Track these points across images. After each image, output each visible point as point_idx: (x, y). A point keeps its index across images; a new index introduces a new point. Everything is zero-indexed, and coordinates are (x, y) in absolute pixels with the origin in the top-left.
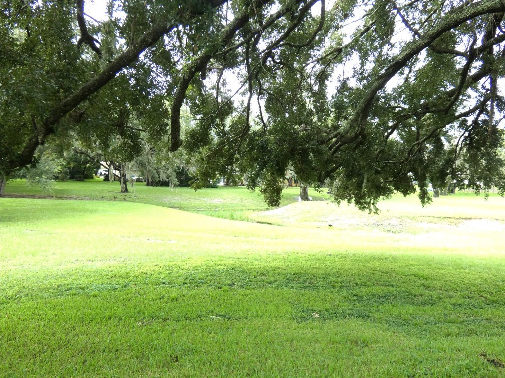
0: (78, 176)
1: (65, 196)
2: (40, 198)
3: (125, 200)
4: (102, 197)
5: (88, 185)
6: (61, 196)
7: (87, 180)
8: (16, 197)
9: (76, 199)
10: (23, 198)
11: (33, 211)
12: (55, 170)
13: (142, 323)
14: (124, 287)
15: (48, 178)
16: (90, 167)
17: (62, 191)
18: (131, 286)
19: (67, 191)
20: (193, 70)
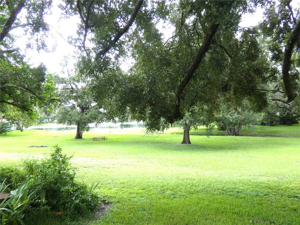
0: (288, 122)
1: (277, 135)
2: (262, 136)
6: (275, 135)
7: (294, 125)
8: (249, 136)
9: (284, 137)
10: (253, 136)
11: (252, 144)
12: (258, 120)
13: (253, 221)
14: (266, 195)
15: (253, 124)
16: (295, 116)
17: (275, 132)
18: (271, 195)
19: (278, 131)
20: (290, 42)
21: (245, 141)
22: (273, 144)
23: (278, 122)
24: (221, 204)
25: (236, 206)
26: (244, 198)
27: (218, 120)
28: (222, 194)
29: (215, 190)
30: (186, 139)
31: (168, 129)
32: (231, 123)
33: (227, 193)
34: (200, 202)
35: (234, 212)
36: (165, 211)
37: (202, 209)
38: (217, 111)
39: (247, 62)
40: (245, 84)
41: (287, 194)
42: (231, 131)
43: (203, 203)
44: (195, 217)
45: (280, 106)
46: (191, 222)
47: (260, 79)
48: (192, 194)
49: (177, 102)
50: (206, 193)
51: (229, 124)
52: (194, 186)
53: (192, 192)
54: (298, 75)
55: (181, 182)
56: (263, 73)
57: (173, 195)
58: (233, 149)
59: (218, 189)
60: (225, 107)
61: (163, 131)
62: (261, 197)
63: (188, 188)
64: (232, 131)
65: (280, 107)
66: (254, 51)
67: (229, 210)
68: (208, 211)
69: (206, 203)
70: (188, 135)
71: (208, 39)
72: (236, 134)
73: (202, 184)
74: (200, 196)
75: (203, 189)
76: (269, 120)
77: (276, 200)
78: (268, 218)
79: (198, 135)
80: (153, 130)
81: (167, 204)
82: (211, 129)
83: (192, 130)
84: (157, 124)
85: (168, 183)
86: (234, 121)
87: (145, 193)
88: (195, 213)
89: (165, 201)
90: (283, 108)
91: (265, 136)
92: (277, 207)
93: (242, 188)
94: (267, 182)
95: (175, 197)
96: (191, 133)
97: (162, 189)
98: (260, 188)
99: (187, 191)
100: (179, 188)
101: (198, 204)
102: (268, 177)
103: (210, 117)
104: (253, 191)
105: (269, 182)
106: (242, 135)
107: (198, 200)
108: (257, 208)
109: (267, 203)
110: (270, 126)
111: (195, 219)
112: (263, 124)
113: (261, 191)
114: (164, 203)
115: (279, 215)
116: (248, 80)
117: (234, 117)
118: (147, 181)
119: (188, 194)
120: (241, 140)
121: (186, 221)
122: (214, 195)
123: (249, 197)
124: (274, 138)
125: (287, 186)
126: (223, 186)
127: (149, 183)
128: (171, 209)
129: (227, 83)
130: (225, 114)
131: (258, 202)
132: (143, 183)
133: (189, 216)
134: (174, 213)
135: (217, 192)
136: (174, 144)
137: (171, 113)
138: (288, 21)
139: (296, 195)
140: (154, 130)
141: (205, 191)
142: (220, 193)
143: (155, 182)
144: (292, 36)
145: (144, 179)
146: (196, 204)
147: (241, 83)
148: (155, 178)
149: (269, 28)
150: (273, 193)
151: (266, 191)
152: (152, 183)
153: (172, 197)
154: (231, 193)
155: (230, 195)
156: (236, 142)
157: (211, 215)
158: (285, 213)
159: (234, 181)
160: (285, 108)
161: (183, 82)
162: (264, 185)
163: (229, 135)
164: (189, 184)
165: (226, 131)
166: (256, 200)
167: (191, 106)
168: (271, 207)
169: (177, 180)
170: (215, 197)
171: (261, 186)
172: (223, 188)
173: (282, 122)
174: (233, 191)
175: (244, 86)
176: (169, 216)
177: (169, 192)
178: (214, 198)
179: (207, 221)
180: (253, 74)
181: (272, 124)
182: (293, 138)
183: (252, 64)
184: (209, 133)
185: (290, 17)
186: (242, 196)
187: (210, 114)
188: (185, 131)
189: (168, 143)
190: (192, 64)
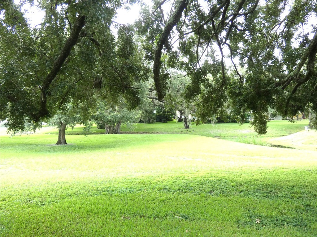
0: (164, 119)
1: (153, 132)
2: (140, 133)
3: (187, 133)
4: (174, 132)
5: (168, 125)
6: (151, 132)
7: (169, 122)
8: (128, 134)
9: (159, 133)
10: (132, 134)
11: (130, 141)
12: (136, 117)
13: (124, 218)
14: (139, 190)
15: (131, 122)
16: (170, 114)
17: (152, 129)
18: (143, 190)
19: (155, 129)
20: (160, 43)
21: (123, 139)
22: (149, 140)
23: (155, 120)
24: (94, 205)
25: (109, 205)
26: (117, 196)
27: (96, 118)
28: (96, 194)
29: (89, 192)
30: (62, 139)
31: (40, 128)
32: (109, 121)
33: (102, 193)
34: (72, 206)
35: (107, 212)
36: (28, 222)
37: (73, 213)
38: (93, 108)
39: (121, 59)
40: (119, 81)
41: (158, 187)
42: (110, 130)
43: (75, 206)
44: (64, 223)
45: (156, 104)
46: (59, 229)
47: (134, 77)
48: (64, 198)
49: (42, 98)
50: (80, 195)
51: (107, 122)
52: (66, 189)
53: (63, 197)
54: (168, 75)
55: (52, 187)
56: (136, 72)
57: (41, 202)
58: (112, 148)
59: (92, 190)
60: (104, 104)
61: (34, 131)
62: (134, 193)
63: (59, 193)
64: (112, 129)
65: (157, 106)
66: (130, 49)
67: (102, 210)
68: (79, 214)
69: (77, 206)
70: (64, 135)
71: (76, 30)
72: (116, 133)
73: (76, 187)
74: (73, 200)
75: (76, 191)
76: (147, 118)
77: (148, 194)
78: (139, 213)
79: (75, 134)
80: (16, 130)
81: (32, 213)
82: (89, 127)
83: (69, 129)
84: (21, 123)
85: (36, 190)
86: (112, 119)
87: (5, 205)
88: (65, 218)
89: (31, 210)
90: (159, 106)
91: (143, 133)
92: (147, 201)
93: (116, 186)
94: (141, 178)
95: (43, 205)
96: (67, 132)
97: (28, 197)
98: (134, 184)
99: (58, 196)
100: (48, 194)
101: (69, 208)
102: (143, 173)
103: (86, 115)
104: (127, 188)
105: (142, 177)
106: (121, 133)
107: (69, 204)
108: (129, 204)
109: (139, 198)
110: (147, 123)
111: (63, 225)
112: (141, 122)
113: (134, 187)
114: (28, 213)
115: (149, 208)
116: (121, 77)
117: (113, 115)
118: (9, 190)
119: (58, 199)
120: (120, 138)
121: (53, 228)
122: (87, 196)
123: (123, 195)
124: (151, 135)
125: (158, 179)
126: (98, 187)
127: (13, 193)
128: (36, 218)
129: (101, 80)
130: (103, 111)
131: (131, 198)
132: (4, 194)
133: (57, 223)
134: (39, 222)
135: (91, 193)
136: (47, 145)
137: (36, 110)
138: (160, 23)
139: (165, 187)
140: (18, 130)
141: (78, 194)
142: (94, 194)
143: (19, 191)
144: (161, 38)
145: (6, 189)
146: (67, 209)
147: (115, 80)
148: (20, 185)
149: (144, 28)
150: (146, 188)
151: (139, 187)
152: (16, 192)
153: (39, 205)
154: (106, 192)
155: (104, 195)
156: (115, 140)
157: (82, 218)
158: (154, 205)
159: (110, 180)
160: (161, 106)
161: (49, 76)
162: (137, 181)
163: (109, 134)
164: (62, 188)
165: (106, 129)
166: (129, 196)
167: (62, 103)
168: (142, 201)
169: (47, 185)
170: (88, 198)
171: (135, 182)
172: (98, 188)
173: (159, 120)
174: (108, 190)
175: (118, 83)
176: (33, 226)
177: (36, 199)
178: (87, 200)
179: (78, 224)
180: (126, 71)
181: (149, 122)
182: (167, 134)
183: (126, 62)
184: (87, 132)
185: (162, 19)
186: (116, 194)
187: (85, 112)
188: (60, 130)
189: (40, 145)
190: (59, 56)
